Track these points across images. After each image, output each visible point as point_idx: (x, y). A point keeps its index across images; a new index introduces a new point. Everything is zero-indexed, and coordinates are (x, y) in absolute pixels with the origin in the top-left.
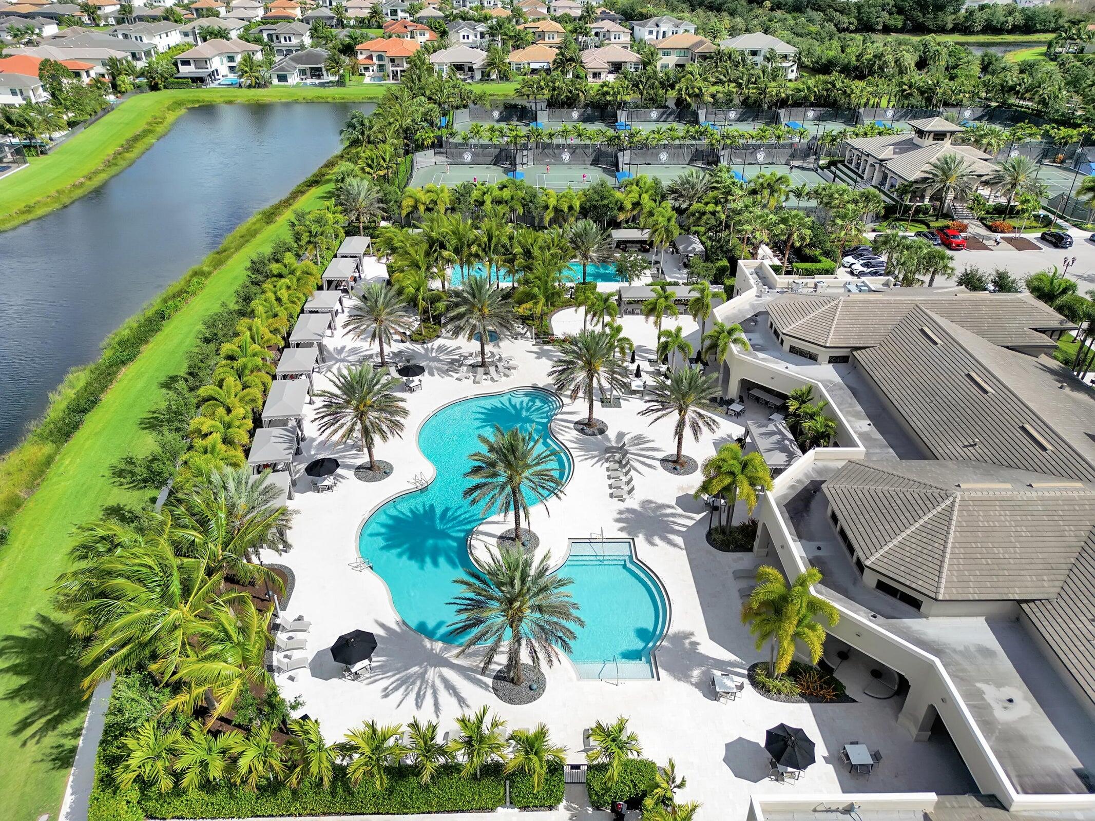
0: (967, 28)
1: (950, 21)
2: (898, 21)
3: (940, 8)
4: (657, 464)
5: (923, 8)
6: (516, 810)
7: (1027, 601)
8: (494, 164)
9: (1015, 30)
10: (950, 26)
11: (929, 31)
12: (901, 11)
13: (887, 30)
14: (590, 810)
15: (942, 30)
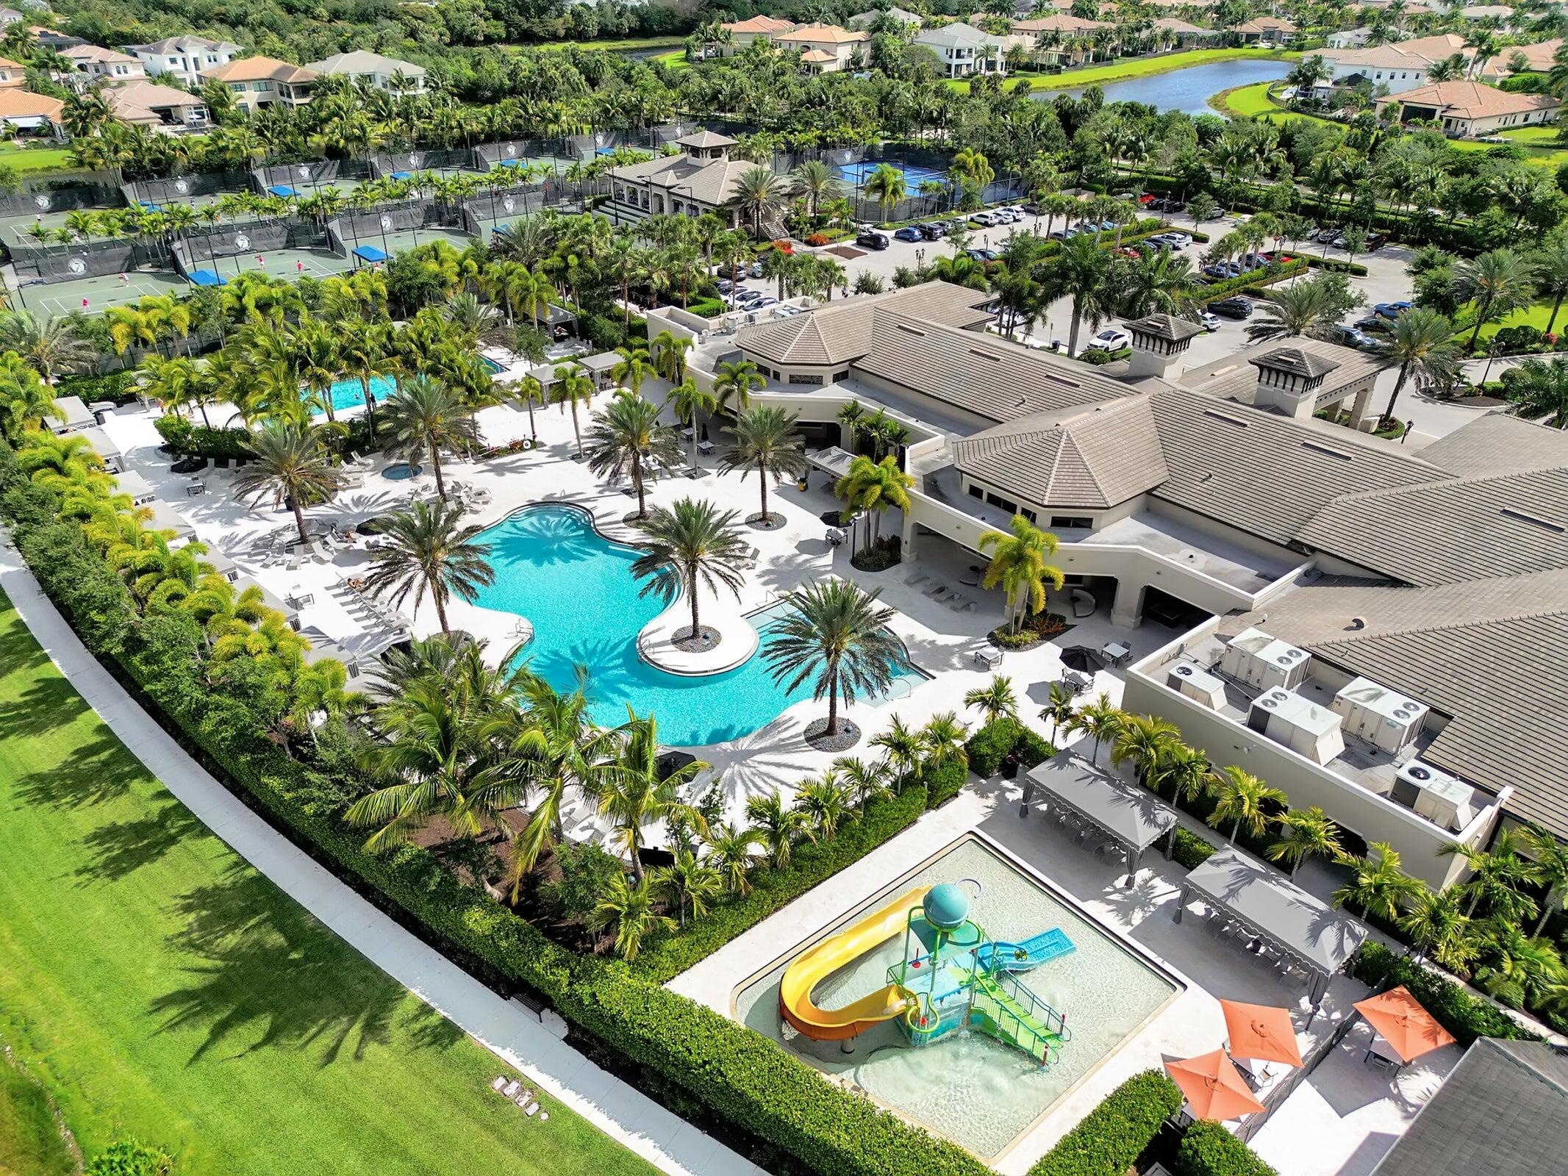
0: (580, 33)
1: (559, 26)
2: (499, 29)
3: (542, 11)
4: (746, 528)
5: (523, 10)
6: (933, 812)
7: (1154, 489)
8: (128, 271)
9: (633, 34)
10: (562, 32)
11: (541, 40)
12: (497, 16)
13: (489, 40)
14: (983, 781)
15: (555, 38)
